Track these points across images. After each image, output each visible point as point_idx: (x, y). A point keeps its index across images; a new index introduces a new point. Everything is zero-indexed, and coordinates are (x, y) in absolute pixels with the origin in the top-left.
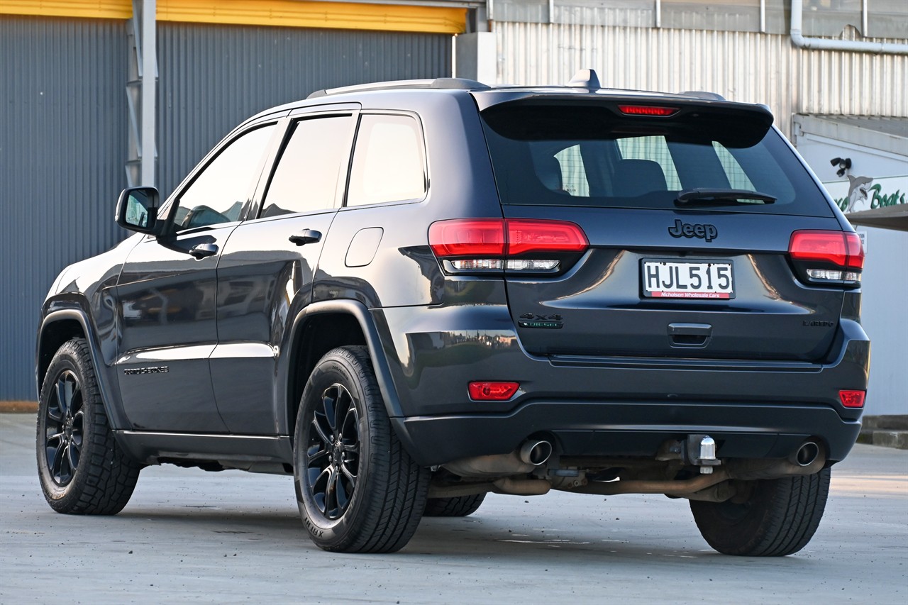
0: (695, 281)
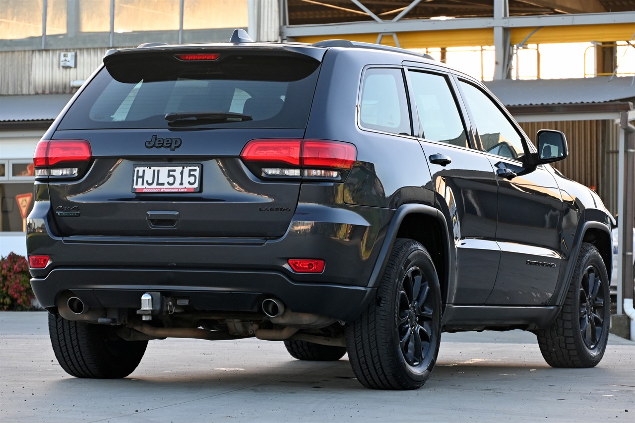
0: (171, 180)
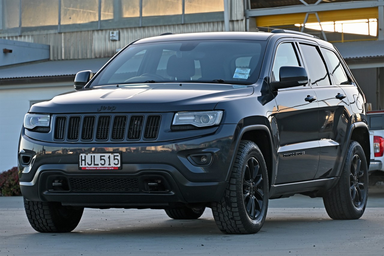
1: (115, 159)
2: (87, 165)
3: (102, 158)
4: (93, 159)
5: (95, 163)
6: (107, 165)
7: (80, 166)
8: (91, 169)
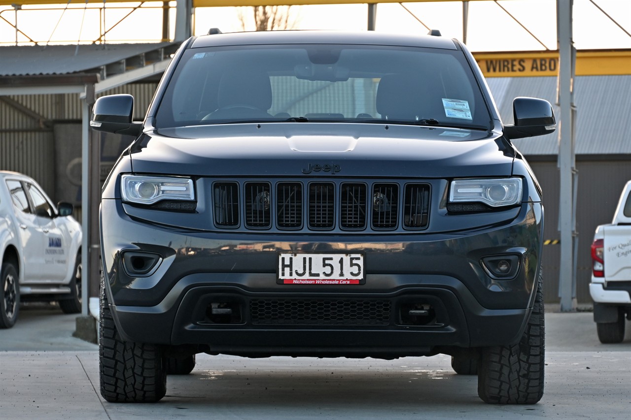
1: (352, 265)
2: (295, 276)
3: (327, 262)
4: (308, 264)
5: (313, 272)
6: (336, 276)
7: (281, 277)
8: (303, 282)
